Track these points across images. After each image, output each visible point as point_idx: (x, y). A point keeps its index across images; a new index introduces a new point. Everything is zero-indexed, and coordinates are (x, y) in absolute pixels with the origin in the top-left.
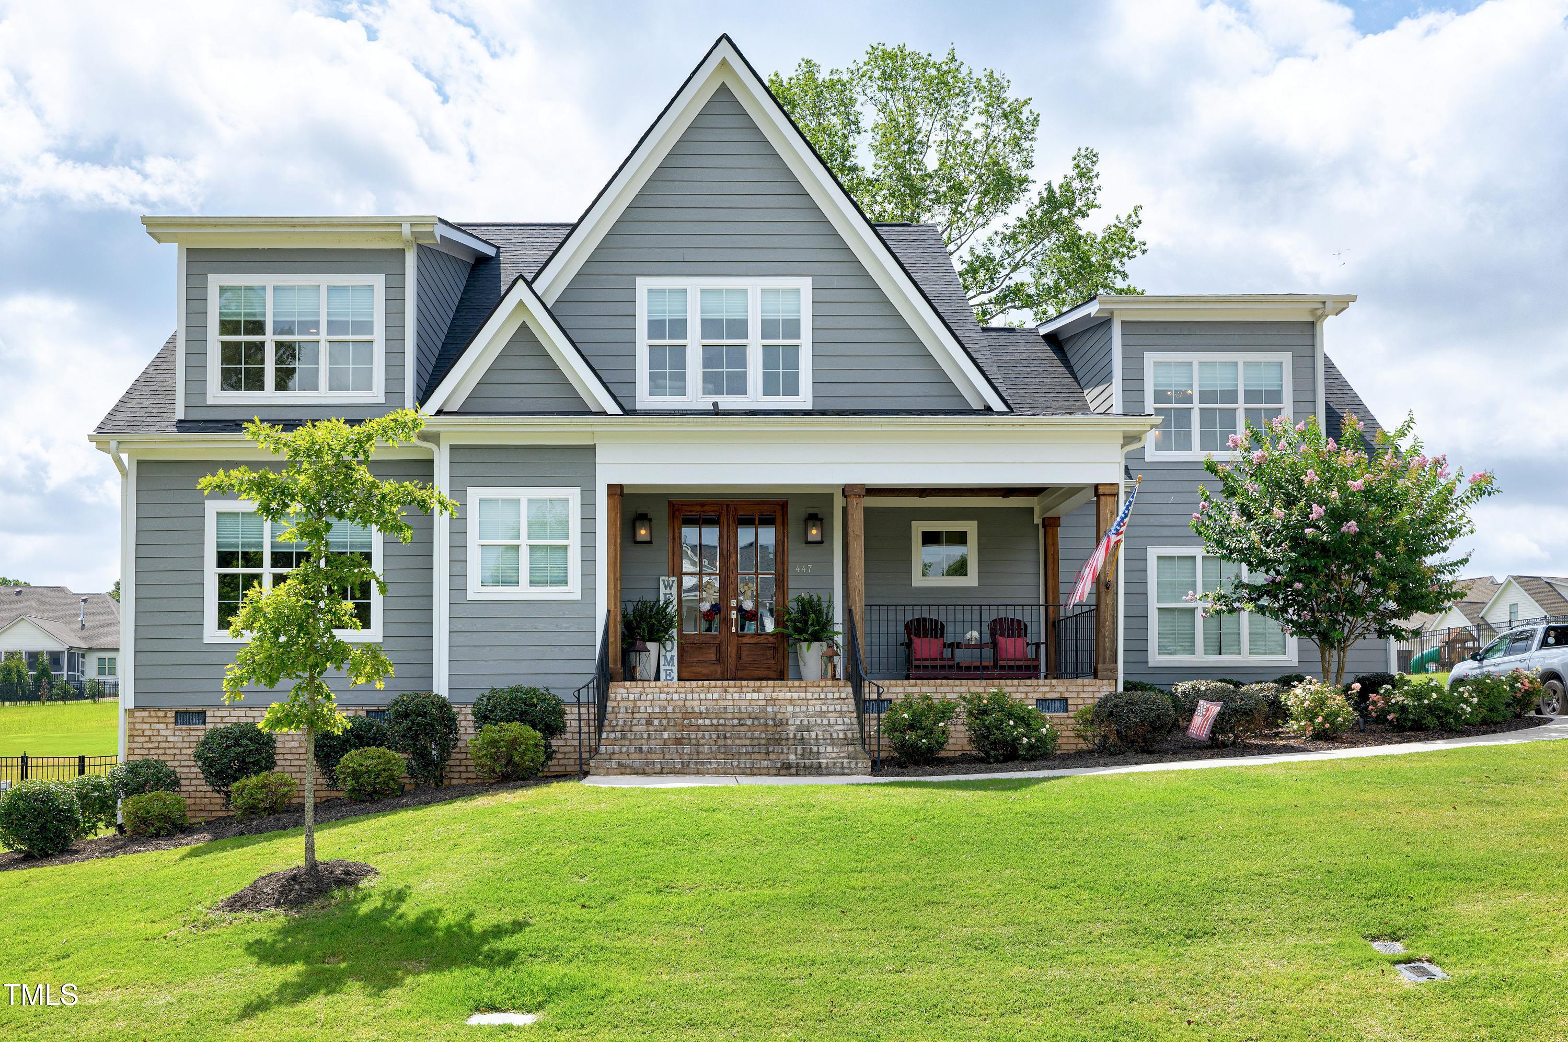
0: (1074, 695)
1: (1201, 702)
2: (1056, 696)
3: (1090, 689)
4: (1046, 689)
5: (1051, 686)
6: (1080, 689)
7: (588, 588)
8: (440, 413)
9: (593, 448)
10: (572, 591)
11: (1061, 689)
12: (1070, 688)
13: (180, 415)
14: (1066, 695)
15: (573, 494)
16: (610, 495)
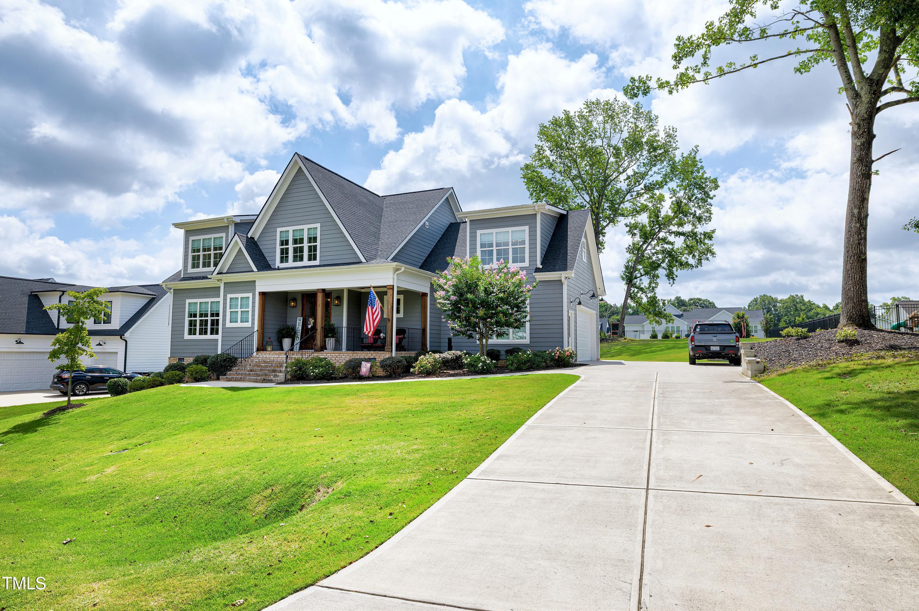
0: (378, 357)
1: (363, 362)
2: (373, 357)
3: (383, 355)
4: (370, 355)
5: (372, 354)
6: (380, 355)
7: (253, 323)
8: (218, 274)
9: (255, 281)
10: (249, 325)
11: (374, 355)
12: (377, 355)
13: (182, 276)
14: (376, 357)
15: (250, 295)
16: (259, 295)
